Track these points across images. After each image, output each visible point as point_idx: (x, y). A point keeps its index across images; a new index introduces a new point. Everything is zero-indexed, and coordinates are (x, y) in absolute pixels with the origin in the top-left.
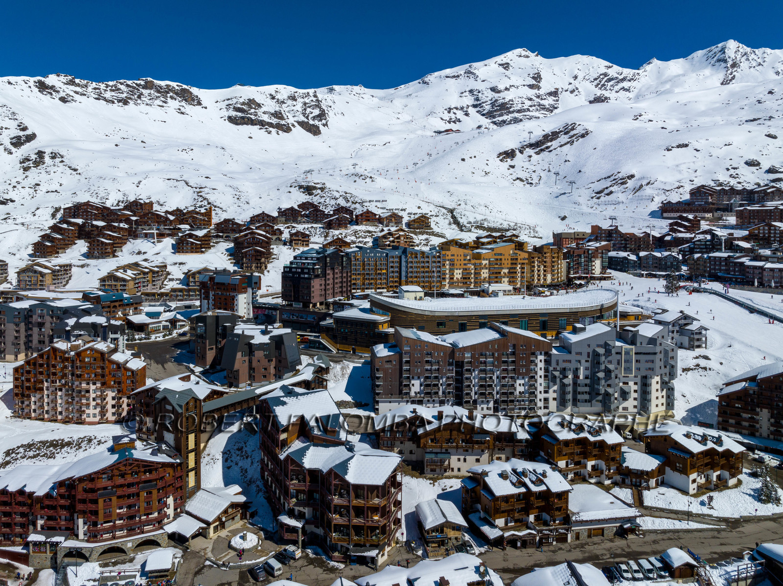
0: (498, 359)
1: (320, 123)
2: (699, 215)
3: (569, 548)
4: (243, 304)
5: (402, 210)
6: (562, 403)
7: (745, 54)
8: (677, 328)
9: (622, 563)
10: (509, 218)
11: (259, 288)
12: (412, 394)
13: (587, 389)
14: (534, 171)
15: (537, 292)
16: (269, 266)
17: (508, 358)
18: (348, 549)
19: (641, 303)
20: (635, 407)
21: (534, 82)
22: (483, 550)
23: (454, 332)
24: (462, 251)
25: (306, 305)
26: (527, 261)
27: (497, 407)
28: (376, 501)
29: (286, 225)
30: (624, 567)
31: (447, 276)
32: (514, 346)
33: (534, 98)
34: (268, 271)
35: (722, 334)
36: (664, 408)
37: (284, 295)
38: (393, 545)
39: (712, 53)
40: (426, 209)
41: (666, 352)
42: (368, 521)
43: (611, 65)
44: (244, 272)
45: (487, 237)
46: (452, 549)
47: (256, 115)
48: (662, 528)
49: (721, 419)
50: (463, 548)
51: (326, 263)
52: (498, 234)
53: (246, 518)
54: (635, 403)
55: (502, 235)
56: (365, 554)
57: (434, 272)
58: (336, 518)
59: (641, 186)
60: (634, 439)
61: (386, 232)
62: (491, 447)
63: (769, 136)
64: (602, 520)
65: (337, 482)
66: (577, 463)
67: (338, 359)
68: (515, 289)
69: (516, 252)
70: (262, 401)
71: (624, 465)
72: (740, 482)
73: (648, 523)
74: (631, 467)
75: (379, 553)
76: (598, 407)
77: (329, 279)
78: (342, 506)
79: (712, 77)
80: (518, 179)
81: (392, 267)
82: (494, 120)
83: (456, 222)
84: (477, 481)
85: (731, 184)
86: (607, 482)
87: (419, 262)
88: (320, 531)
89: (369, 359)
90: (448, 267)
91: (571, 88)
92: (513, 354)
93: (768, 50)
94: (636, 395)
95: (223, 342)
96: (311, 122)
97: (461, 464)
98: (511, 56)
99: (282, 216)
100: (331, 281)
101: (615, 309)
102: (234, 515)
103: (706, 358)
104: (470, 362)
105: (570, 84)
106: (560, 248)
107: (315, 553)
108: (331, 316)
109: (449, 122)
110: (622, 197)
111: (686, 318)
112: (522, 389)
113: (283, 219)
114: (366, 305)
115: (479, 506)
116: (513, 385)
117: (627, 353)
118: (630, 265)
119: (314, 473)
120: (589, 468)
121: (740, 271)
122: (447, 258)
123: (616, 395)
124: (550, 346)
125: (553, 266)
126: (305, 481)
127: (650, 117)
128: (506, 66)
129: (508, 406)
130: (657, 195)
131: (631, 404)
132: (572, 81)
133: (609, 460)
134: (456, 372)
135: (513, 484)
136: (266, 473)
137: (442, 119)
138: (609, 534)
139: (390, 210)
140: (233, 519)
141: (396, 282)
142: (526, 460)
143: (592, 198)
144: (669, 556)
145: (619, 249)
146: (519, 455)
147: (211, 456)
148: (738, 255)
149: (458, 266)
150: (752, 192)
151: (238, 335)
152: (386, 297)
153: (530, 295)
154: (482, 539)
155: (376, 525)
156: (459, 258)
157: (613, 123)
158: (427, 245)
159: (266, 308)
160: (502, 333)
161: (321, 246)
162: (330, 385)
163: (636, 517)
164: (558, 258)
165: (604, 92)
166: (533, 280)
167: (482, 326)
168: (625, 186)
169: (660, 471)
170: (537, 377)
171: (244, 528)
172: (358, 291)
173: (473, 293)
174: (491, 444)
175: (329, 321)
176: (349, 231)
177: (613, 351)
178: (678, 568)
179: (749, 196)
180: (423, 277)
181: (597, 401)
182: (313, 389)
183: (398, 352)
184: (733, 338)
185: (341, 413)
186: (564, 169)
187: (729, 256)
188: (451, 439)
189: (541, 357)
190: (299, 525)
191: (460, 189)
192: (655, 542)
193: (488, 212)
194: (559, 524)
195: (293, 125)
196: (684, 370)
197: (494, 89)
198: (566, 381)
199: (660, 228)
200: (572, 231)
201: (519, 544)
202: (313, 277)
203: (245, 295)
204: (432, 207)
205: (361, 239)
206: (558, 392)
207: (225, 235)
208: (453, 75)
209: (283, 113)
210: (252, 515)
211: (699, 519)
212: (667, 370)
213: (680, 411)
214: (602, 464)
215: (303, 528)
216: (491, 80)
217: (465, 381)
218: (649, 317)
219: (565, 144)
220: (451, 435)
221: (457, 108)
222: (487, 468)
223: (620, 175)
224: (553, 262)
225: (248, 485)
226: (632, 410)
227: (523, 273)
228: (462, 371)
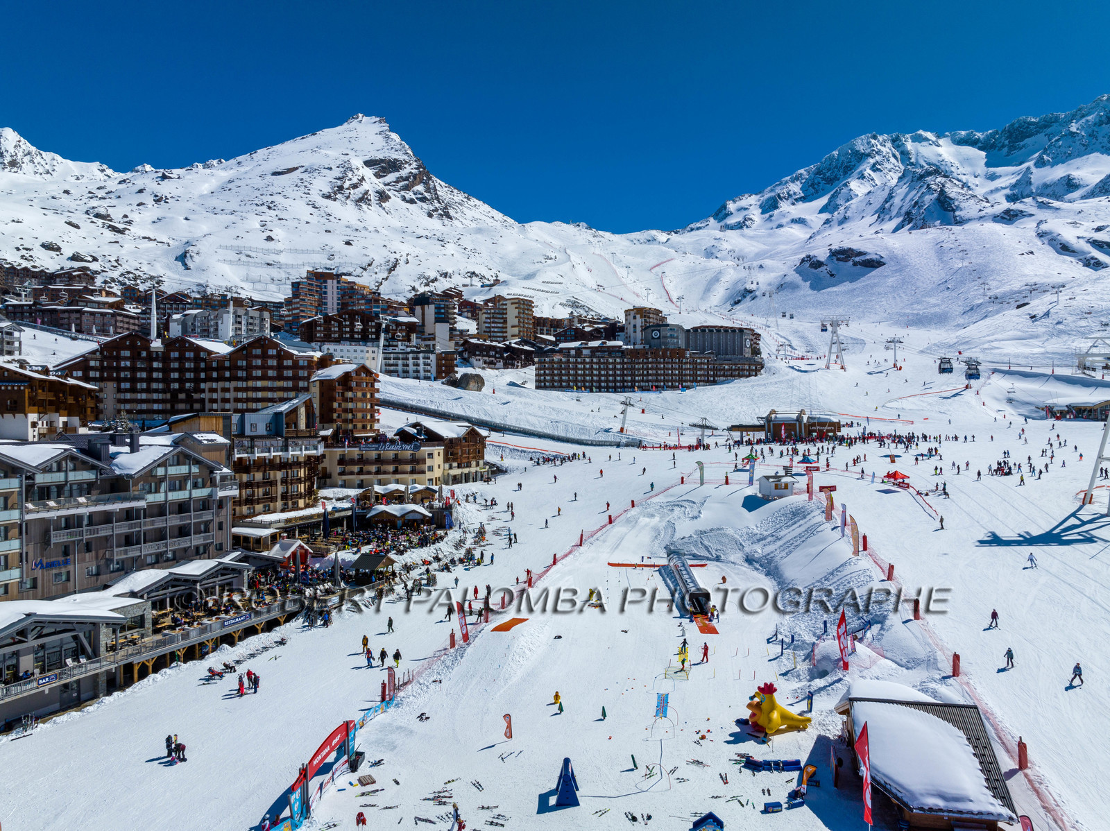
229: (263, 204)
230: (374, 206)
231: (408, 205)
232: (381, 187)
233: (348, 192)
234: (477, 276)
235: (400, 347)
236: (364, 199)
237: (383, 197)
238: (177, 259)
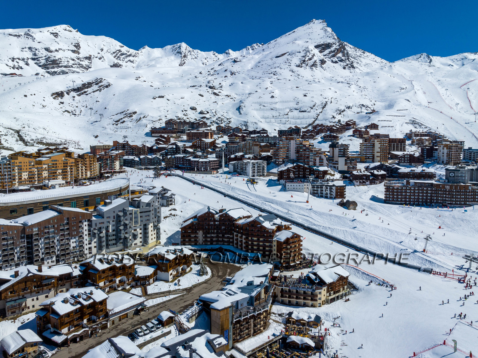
0: (57, 229)
2: (170, 135)
3: (109, 331)
6: (100, 248)
7: (190, 51)
8: (160, 196)
9: (138, 329)
10: (60, 136)
13: (114, 237)
15: (81, 183)
17: (64, 227)
19: (141, 184)
21: (76, 49)
22: (54, 352)
23: (24, 215)
24: (27, 160)
26: (74, 164)
27: (58, 259)
30: (139, 330)
31: (17, 177)
32: (68, 219)
33: (76, 59)
35: (182, 196)
36: (155, 239)
39: (175, 48)
41: (155, 209)
43: (123, 45)
45: (46, 149)
48: (157, 303)
49: (182, 240)
52: (54, 147)
54: (141, 240)
55: (57, 148)
57: (5, 175)
59: (140, 118)
62: (55, 286)
63: (200, 95)
64: (126, 309)
66: (111, 281)
68: (67, 182)
69: (67, 158)
71: (136, 275)
72: (191, 269)
73: (150, 303)
74: (140, 275)
76: (121, 246)
79: (175, 60)
80: (66, 111)
83: (22, 139)
84: (48, 309)
85: (184, 119)
86: (128, 287)
90: (17, 171)
91: (99, 56)
92: (68, 224)
93: (199, 51)
94: (141, 236)
97: (35, 303)
98: (60, 28)
101: (128, 189)
103: (175, 210)
104: (38, 234)
105: (99, 53)
106: (95, 155)
109: (13, 68)
110: (130, 124)
111: (165, 190)
112: (74, 245)
116: (68, 244)
117: (135, 213)
118: (135, 164)
120: (117, 282)
121: (189, 164)
122: (16, 165)
124: (91, 215)
125: (91, 167)
127: (145, 79)
128: (56, 35)
129: (65, 257)
130: (149, 124)
131: (138, 241)
132: (100, 52)
133: (128, 275)
134: (27, 242)
135: (72, 304)
137: (7, 65)
138: (130, 315)
142: (79, 287)
143: (113, 124)
144: (161, 317)
145: (129, 155)
146: (75, 286)
148: (188, 155)
149: (25, 170)
150: (193, 123)
153: (77, 186)
154: (53, 345)
156: (25, 164)
157: (124, 80)
160: (60, 212)
163: (144, 301)
164: (94, 161)
165: (119, 61)
166: (78, 176)
167: (45, 209)
168: (132, 118)
169: (155, 273)
170: (84, 236)
173: (37, 188)
174: (56, 283)
177: (128, 213)
178: (166, 321)
179: (193, 125)
181: (120, 243)
184: (186, 198)
186: (96, 106)
187: (184, 156)
188: (26, 288)
189: (86, 223)
192: (154, 312)
193: (46, 132)
194: (102, 319)
196: (165, 218)
197: (47, 49)
198: (101, 235)
199: (150, 142)
200: (102, 145)
201: (78, 340)
204: (1, 129)
206: (97, 242)
208: (15, 34)
211: (174, 293)
212: (156, 219)
213: (163, 240)
214: (124, 278)
216: (45, 43)
217: (34, 247)
218: (146, 192)
219: (96, 91)
220: (26, 285)
221: (19, 59)
222: (53, 300)
223: (129, 112)
224: (91, 164)
226: (139, 244)
227: (72, 171)
228: (32, 241)
229: (272, 73)
230: (319, 68)
231: (334, 64)
232: (322, 57)
233: (307, 62)
234: (364, 106)
235: (320, 182)
236: (314, 65)
237: (323, 62)
238: (237, 109)
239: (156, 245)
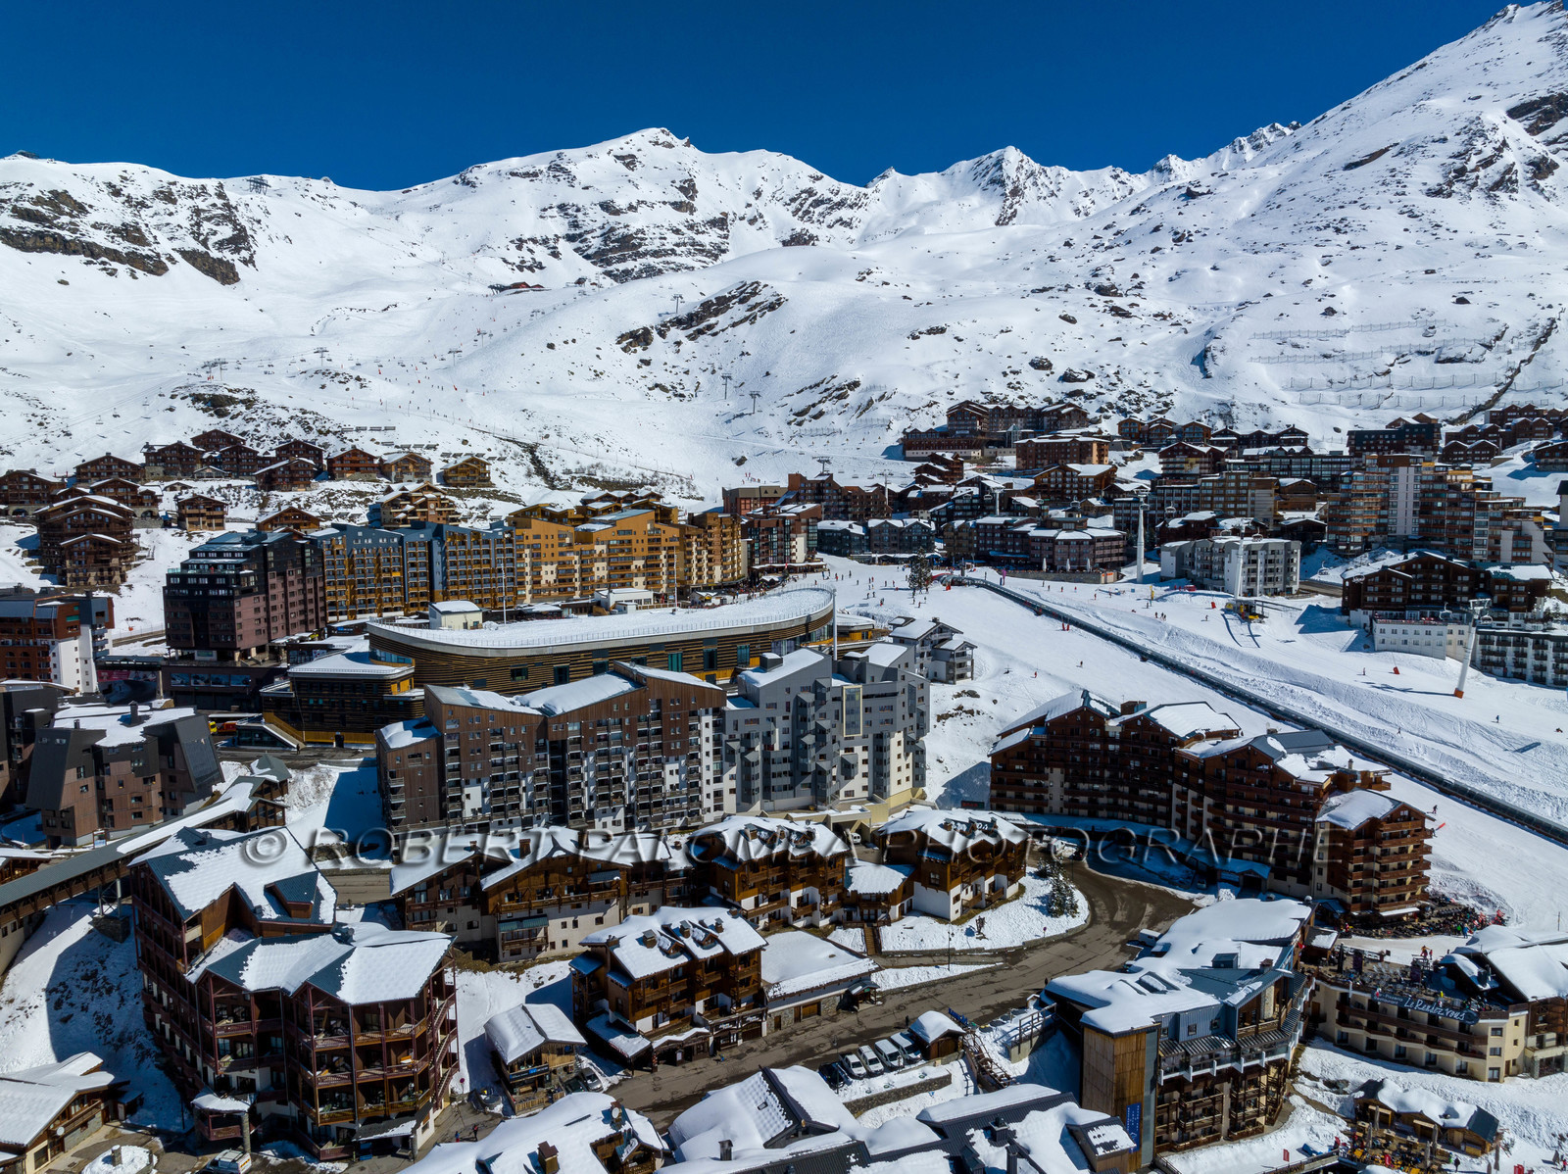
0: (630, 729)
1: (236, 256)
2: (962, 452)
3: (765, 1045)
4: (71, 661)
5: (428, 447)
6: (745, 798)
7: (1032, 174)
8: (928, 648)
9: (850, 1053)
10: (642, 462)
11: (111, 625)
12: (468, 814)
13: (787, 767)
14: (687, 373)
15: (697, 599)
16: (132, 575)
17: (648, 726)
18: (352, 1132)
19: (871, 610)
20: (865, 788)
21: (684, 199)
22: (615, 1079)
23: (545, 685)
24: (554, 528)
25: (225, 654)
26: (677, 544)
27: (632, 819)
28: (405, 1029)
29: (167, 484)
30: (853, 1059)
31: (528, 578)
32: (659, 703)
33: (684, 230)
34: (130, 587)
35: (996, 652)
36: (910, 785)
37: (172, 637)
38: (445, 1104)
39: (983, 167)
40: (479, 446)
41: (912, 690)
42: (391, 1070)
43: (820, 175)
44: (68, 591)
45: (602, 499)
46: (559, 1089)
47: (75, 231)
48: (911, 983)
49: (994, 792)
50: (580, 1082)
51: (266, 563)
52: (623, 493)
53: (116, 1117)
54: (865, 782)
55: (631, 495)
56: (390, 1133)
57: (500, 571)
58: (323, 1078)
59: (870, 402)
60: (864, 843)
61: (396, 492)
62: (622, 893)
63: (1065, 318)
64: (816, 987)
65: (320, 1007)
66: (774, 898)
67: (306, 762)
68: (657, 596)
69: (657, 526)
70: (135, 867)
71: (850, 890)
72: (1022, 889)
73: (889, 980)
74: (861, 891)
75: (417, 1126)
76: (805, 796)
77: (274, 597)
78: (332, 1053)
79: (983, 209)
80: (657, 386)
81: (413, 565)
82: (609, 268)
83: (541, 471)
84: (600, 958)
85: (1010, 399)
86: (824, 923)
87: (469, 553)
88: (290, 1110)
89: (373, 756)
90: (527, 560)
91: (750, 213)
92: (658, 717)
93: (1065, 171)
94: (864, 768)
95: (27, 752)
96: (215, 254)
97: (570, 933)
98: (640, 141)
99: (156, 462)
100: (279, 601)
101: (830, 623)
102: (86, 1117)
103: (973, 694)
104: (578, 741)
105: (749, 206)
106: (736, 518)
107: (283, 1155)
108: (284, 673)
109: (521, 268)
110: (839, 422)
111: (942, 630)
112: (674, 780)
113: (160, 470)
114: (362, 645)
115: (605, 1003)
116: (659, 775)
117: (851, 697)
118: (852, 544)
119: (269, 1000)
120: (794, 903)
121: (1021, 547)
122: (526, 542)
123: (834, 772)
124: (721, 696)
125: (725, 551)
126: (248, 1017)
127: (885, 276)
128: (630, 161)
129: (650, 813)
130: (897, 419)
131: (858, 784)
132: (752, 200)
133: (825, 885)
134: (553, 762)
135: (666, 953)
136: (158, 1017)
137: (504, 261)
138: (829, 1009)
139: (403, 447)
140: (85, 1125)
141: (422, 594)
142: (686, 906)
143: (789, 423)
144: (922, 1027)
145: (835, 516)
146: (674, 899)
147: (17, 1004)
148: (1019, 519)
149: (549, 558)
150: (1039, 413)
151: (64, 732)
152: (403, 627)
153: (685, 606)
154: (612, 1060)
155: (408, 1074)
156: (550, 541)
157: (824, 284)
158: (485, 518)
159: (129, 668)
160: (637, 681)
161: (253, 526)
162: (291, 816)
163: (870, 973)
164: (732, 535)
165: (807, 226)
166: (690, 578)
167: (599, 670)
168: (844, 401)
169: (906, 890)
170: (702, 755)
171: (113, 1139)
172: (341, 618)
173: (580, 609)
174: (623, 887)
175: (281, 685)
176: (314, 493)
177: (829, 697)
178: (936, 1042)
179: (1039, 419)
180: (480, 582)
181: (804, 785)
182: (254, 828)
183: (433, 736)
184: (1011, 659)
185: (319, 871)
186: (740, 370)
187: (1006, 523)
188: (547, 888)
189: (708, 719)
190: (241, 1106)
191: (549, 405)
192: (900, 1008)
193: (602, 450)
194: (747, 1008)
195: (171, 259)
196: (941, 718)
197: (607, 207)
198: (751, 757)
199: (900, 476)
200: (756, 485)
201: (679, 1056)
202: (237, 593)
203: (75, 643)
204: (491, 442)
205: (342, 510)
206: (739, 777)
207: (14, 508)
208: (525, 170)
209: (143, 228)
210: (131, 1110)
211: (964, 958)
212: (914, 721)
213: (934, 788)
214: (814, 893)
215: (252, 1111)
216: (601, 188)
217: (569, 777)
218: (885, 633)
219: (741, 322)
220: (547, 882)
221: (535, 241)
222: (616, 932)
223: (836, 382)
224: (725, 543)
225: (117, 1048)
226: (860, 794)
227: (672, 565)
228: (564, 759)
229: (1328, 226)
230: (1523, 192)
232: (1539, 150)
233: (1473, 175)
235: (1513, 621)
236: (1503, 183)
237: (1542, 168)
238: (1193, 362)
239: (912, 803)
